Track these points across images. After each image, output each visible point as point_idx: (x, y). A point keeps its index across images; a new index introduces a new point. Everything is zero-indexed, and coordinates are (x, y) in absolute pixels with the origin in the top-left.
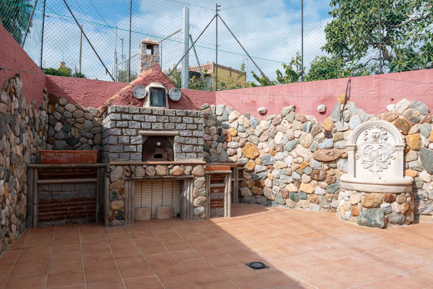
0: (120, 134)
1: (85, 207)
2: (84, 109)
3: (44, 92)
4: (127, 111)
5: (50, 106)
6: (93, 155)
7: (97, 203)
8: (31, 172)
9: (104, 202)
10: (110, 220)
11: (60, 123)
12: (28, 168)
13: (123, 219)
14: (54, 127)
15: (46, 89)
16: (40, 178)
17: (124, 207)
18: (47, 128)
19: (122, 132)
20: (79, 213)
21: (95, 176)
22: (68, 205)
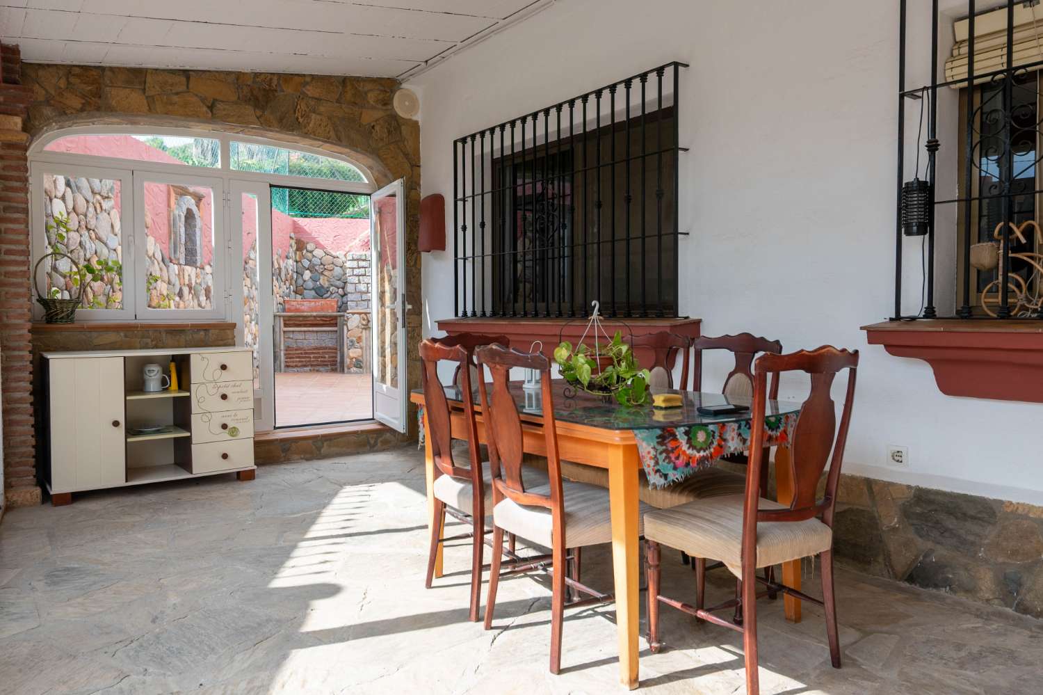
0: (357, 282)
1: (327, 356)
2: (334, 254)
3: (291, 237)
4: (364, 258)
5: (298, 253)
6: (333, 304)
7: (339, 352)
8: (277, 319)
9: (343, 352)
10: (349, 368)
11: (308, 271)
12: (275, 316)
13: (361, 367)
14: (302, 276)
15: (292, 235)
16: (286, 325)
17: (362, 356)
18: (295, 277)
19: (359, 280)
20: (321, 361)
21: (335, 325)
22: (313, 353)
